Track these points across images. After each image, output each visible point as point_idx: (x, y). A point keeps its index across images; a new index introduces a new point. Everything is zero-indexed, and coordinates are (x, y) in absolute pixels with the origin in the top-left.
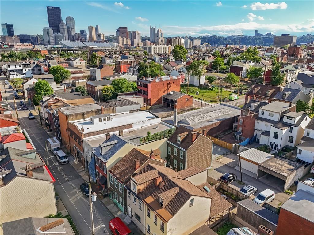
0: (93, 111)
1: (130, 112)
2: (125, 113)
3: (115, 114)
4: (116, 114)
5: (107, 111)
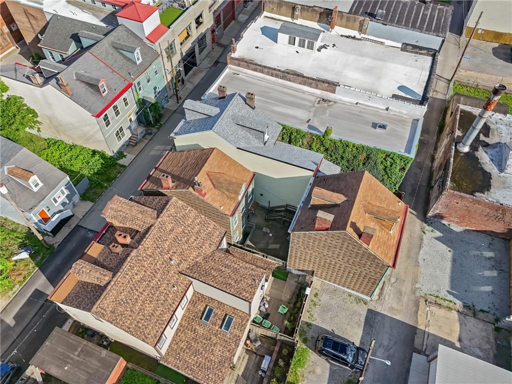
0: (316, 8)
1: (406, 47)
2: (388, 42)
3: (363, 35)
4: (366, 36)
5: (347, 20)
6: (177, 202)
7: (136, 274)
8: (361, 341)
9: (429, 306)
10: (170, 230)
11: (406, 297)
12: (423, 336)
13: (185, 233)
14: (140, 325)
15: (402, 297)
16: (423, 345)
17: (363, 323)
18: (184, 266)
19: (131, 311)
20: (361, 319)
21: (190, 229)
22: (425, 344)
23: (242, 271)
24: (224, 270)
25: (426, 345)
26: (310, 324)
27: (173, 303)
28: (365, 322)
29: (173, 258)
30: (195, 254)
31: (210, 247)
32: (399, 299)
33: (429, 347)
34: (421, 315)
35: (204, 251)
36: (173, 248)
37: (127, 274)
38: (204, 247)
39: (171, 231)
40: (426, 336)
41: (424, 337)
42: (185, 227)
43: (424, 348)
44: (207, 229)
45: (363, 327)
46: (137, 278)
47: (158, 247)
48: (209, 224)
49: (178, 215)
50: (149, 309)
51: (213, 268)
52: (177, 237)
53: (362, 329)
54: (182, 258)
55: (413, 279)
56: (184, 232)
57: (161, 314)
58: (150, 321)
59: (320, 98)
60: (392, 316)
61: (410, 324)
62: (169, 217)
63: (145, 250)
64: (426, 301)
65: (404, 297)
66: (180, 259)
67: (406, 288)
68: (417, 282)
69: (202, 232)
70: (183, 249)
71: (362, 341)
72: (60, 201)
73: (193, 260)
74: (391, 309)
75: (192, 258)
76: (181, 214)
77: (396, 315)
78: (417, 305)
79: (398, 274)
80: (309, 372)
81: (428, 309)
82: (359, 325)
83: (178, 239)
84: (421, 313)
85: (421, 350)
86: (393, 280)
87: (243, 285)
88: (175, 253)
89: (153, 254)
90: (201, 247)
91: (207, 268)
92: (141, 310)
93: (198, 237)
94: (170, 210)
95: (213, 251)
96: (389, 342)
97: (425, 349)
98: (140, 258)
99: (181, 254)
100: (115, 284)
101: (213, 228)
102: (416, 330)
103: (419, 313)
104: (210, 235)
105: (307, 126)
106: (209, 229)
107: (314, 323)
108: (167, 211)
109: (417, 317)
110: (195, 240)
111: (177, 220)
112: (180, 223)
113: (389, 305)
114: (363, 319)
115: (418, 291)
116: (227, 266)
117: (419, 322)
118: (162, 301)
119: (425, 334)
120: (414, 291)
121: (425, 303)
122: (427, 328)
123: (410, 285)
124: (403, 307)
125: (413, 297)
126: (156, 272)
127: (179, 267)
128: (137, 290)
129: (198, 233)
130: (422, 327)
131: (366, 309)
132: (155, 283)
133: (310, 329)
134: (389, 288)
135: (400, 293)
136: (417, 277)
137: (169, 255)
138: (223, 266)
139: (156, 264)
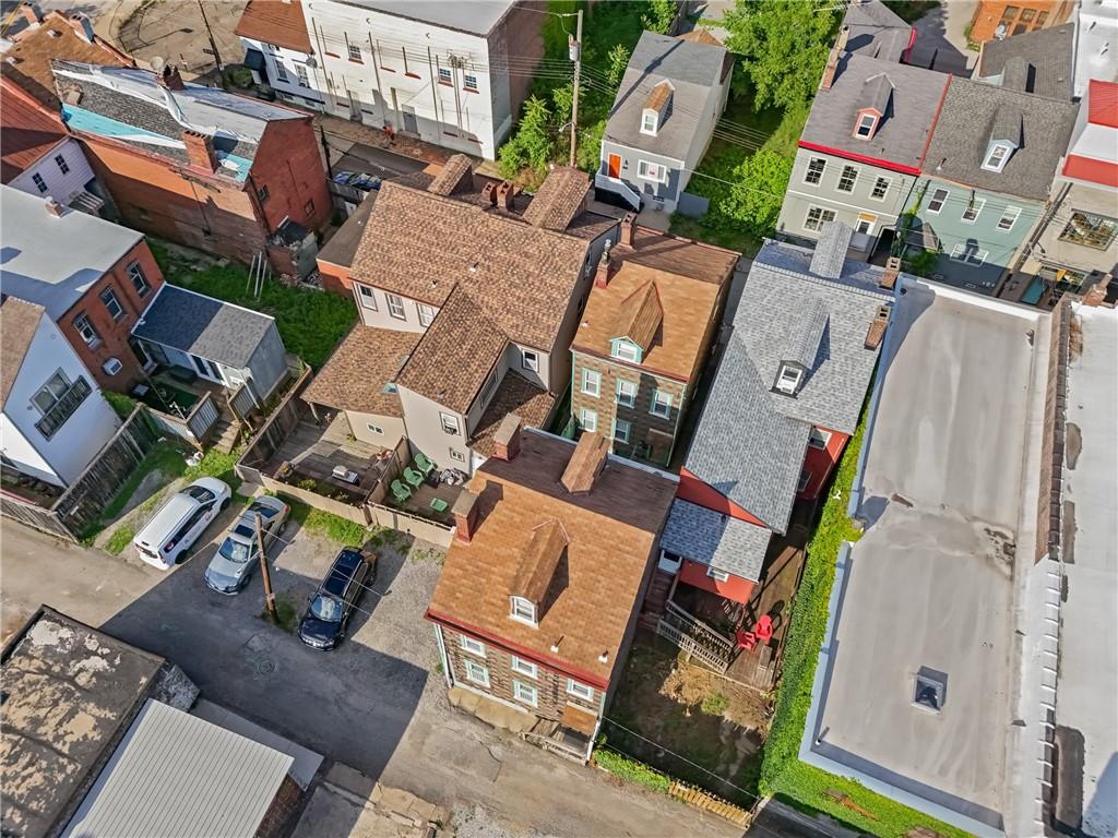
6: (581, 251)
7: (445, 223)
8: (362, 646)
9: (423, 827)
10: (526, 253)
11: (451, 773)
12: (354, 791)
13: (527, 278)
14: (375, 250)
15: (451, 764)
16: (336, 785)
17: (396, 656)
18: (470, 289)
19: (393, 232)
20: (407, 654)
21: (537, 284)
22: (339, 791)
23: (463, 376)
24: (464, 347)
25: (335, 793)
26: (407, 553)
27: (411, 289)
28: (400, 661)
29: (480, 269)
30: (494, 303)
31: (512, 327)
32: (446, 755)
33: (329, 800)
34: (404, 798)
35: (501, 317)
36: (496, 265)
37: (442, 210)
38: (509, 316)
39: (526, 255)
40: (355, 799)
41: (353, 793)
42: (539, 275)
43: (330, 786)
44: (544, 315)
45: (389, 654)
46: (440, 225)
47: (492, 240)
48: (555, 316)
49: (558, 259)
50: (398, 256)
51: (467, 331)
52: (518, 266)
53: (386, 652)
54: (482, 283)
55: (498, 806)
56: (529, 276)
57: (393, 274)
58: (382, 262)
59: (1016, 538)
60: (408, 729)
61: (388, 767)
62: (550, 245)
63: (483, 222)
64: (439, 824)
65: (451, 768)
66: (480, 279)
67: (474, 780)
68: (490, 813)
69: (537, 306)
70: (497, 281)
71: (361, 649)
72: (648, 178)
73: (482, 302)
74: (426, 731)
75: (486, 299)
76: (560, 263)
77: (410, 737)
78: (431, 797)
79: (514, 769)
80: (319, 545)
81: (418, 823)
82: (393, 647)
83: (514, 269)
84: (409, 802)
85: (328, 778)
86: (497, 750)
87: (432, 373)
88: (489, 270)
89: (479, 236)
90: (508, 311)
91: (468, 323)
92: (396, 244)
93: (526, 303)
94: (564, 244)
95: (505, 334)
96: (355, 709)
97: (326, 789)
98: (470, 220)
99: (489, 280)
100: (426, 197)
101: (549, 326)
102: (370, 776)
103: (411, 797)
104: (534, 322)
105: (881, 495)
106: (545, 318)
107: (408, 559)
108: (559, 238)
109: (399, 788)
110: (519, 298)
111: (547, 260)
112: (544, 265)
113: (434, 727)
114: (405, 656)
115: (466, 810)
116: (472, 353)
117: (388, 789)
118: (411, 271)
119: (361, 797)
120: (465, 798)
121: (434, 820)
122: (372, 807)
123: (482, 794)
124: (427, 760)
125: (450, 790)
126: (453, 249)
127: (466, 281)
128: (422, 230)
129: (534, 300)
130: (375, 795)
131: (428, 669)
132: (436, 254)
133: (397, 552)
134: (478, 738)
135: (463, 761)
136: (502, 818)
137: (483, 261)
138: (472, 346)
139: (465, 246)
